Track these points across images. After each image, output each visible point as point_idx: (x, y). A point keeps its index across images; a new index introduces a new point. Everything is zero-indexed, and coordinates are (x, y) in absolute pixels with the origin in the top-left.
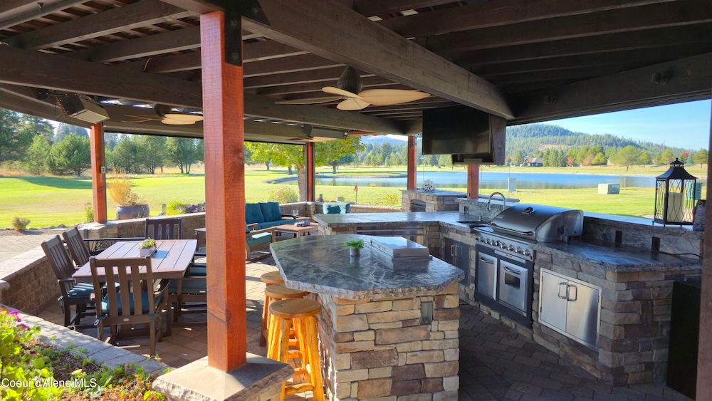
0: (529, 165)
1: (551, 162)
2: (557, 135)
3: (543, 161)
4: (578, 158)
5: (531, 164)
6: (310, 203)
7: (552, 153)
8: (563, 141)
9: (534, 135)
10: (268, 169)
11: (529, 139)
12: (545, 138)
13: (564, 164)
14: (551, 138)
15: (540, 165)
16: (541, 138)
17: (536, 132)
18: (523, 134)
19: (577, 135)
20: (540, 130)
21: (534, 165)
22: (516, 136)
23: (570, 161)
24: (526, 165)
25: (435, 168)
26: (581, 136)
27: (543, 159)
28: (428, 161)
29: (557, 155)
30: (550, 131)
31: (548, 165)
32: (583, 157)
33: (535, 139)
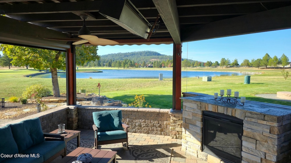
0: (148, 67)
1: (156, 66)
2: (156, 55)
3: (153, 65)
4: (166, 65)
5: (148, 66)
6: (72, 107)
7: (156, 62)
8: (158, 58)
9: (148, 55)
10: (27, 68)
11: (146, 56)
12: (152, 56)
13: (161, 67)
14: (154, 56)
15: (152, 67)
16: (150, 56)
17: (149, 54)
18: (144, 55)
19: (163, 55)
20: (150, 53)
21: (150, 67)
22: (141, 55)
23: (163, 65)
24: (146, 67)
25: (110, 68)
26: (164, 56)
27: (153, 64)
28: (107, 65)
29: (158, 63)
30: (153, 54)
31: (155, 67)
32: (167, 64)
33: (148, 57)
